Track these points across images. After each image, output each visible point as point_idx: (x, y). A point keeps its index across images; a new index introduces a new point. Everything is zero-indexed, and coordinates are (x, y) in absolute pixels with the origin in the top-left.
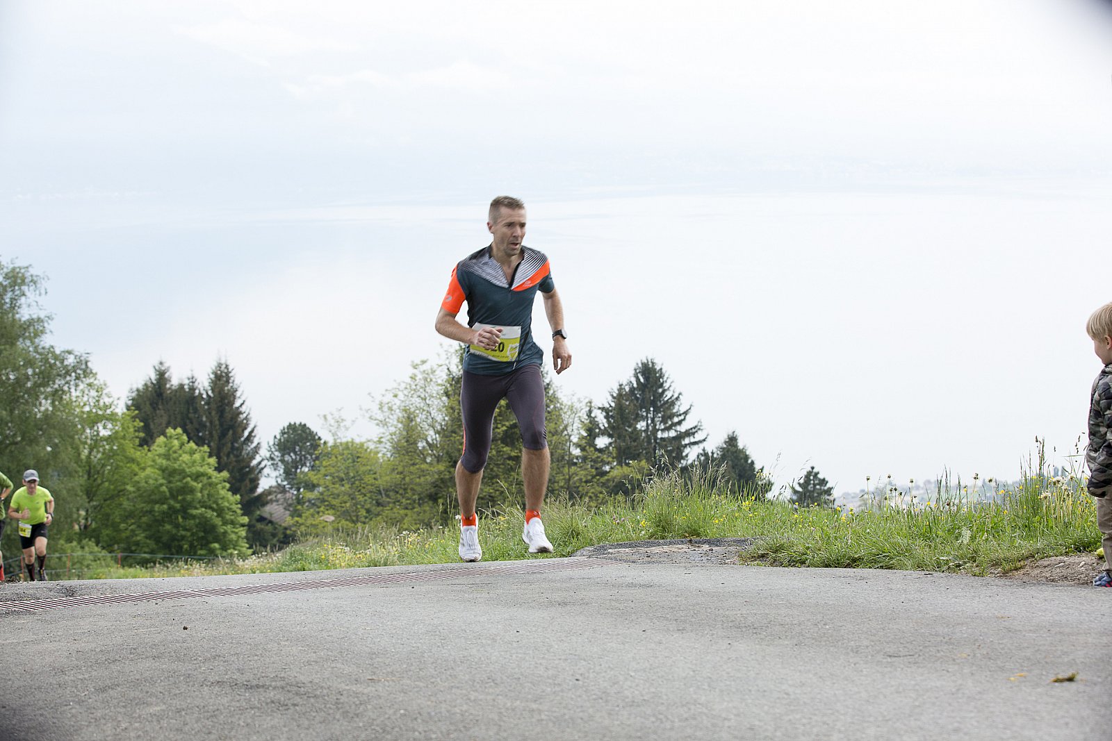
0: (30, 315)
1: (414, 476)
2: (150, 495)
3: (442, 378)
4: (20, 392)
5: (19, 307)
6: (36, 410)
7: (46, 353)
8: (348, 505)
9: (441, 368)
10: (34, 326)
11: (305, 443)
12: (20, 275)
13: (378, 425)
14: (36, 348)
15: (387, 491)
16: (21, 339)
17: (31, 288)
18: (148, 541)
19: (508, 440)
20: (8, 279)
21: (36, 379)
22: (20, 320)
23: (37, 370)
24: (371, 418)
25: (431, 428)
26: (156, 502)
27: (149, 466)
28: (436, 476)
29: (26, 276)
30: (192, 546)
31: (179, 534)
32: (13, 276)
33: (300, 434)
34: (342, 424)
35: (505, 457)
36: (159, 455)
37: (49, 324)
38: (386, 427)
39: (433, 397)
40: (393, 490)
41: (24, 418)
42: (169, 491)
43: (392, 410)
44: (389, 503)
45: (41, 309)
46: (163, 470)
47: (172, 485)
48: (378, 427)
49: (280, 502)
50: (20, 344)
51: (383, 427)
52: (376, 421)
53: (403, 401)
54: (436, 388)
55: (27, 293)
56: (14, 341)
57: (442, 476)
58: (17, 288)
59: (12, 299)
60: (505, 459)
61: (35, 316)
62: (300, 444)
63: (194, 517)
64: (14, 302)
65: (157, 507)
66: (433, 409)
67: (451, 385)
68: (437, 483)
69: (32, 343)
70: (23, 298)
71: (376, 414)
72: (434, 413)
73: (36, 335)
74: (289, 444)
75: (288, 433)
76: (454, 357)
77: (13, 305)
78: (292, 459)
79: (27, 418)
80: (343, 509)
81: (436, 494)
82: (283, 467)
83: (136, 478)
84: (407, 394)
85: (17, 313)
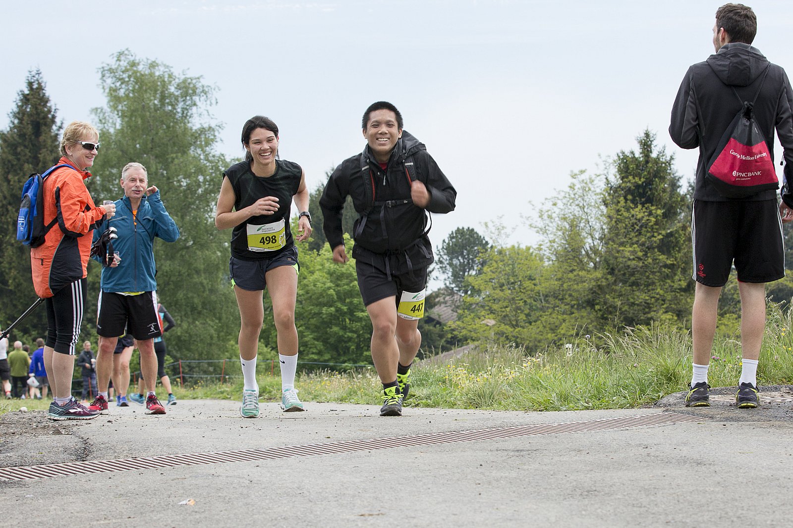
0: (201, 124)
1: (572, 283)
2: (318, 298)
3: (601, 188)
4: (191, 198)
5: (190, 117)
6: (207, 216)
7: (217, 161)
8: (508, 309)
9: (598, 178)
10: (206, 135)
11: (473, 247)
12: (191, 86)
13: (538, 232)
14: (207, 156)
15: (547, 296)
16: (192, 148)
17: (202, 99)
18: (316, 342)
19: (665, 249)
20: (180, 89)
21: (207, 186)
22: (191, 129)
23: (208, 177)
24: (531, 225)
25: (589, 236)
26: (325, 305)
27: (318, 270)
28: (594, 284)
29: (197, 86)
30: (358, 347)
31: (346, 336)
32: (184, 87)
33: (469, 239)
34: (502, 232)
35: (661, 264)
36: (328, 259)
37: (219, 133)
38: (545, 235)
39: (591, 206)
40: (552, 295)
41: (195, 224)
42: (336, 294)
43: (552, 218)
44: (548, 308)
45: (212, 118)
46: (331, 274)
47: (339, 288)
48: (538, 234)
49: (447, 305)
50: (192, 152)
51: (543, 234)
52: (536, 229)
53: (562, 210)
54: (594, 197)
55: (198, 103)
56: (186, 150)
57: (599, 283)
58: (188, 98)
59: (183, 109)
60: (661, 267)
61: (206, 126)
62: (468, 248)
63: (360, 319)
64: (185, 112)
65: (324, 310)
66: (591, 218)
67: (609, 194)
68: (594, 289)
69: (204, 151)
70: (194, 108)
71: (537, 221)
72: (593, 222)
73: (208, 143)
74: (457, 248)
75: (456, 237)
76: (612, 167)
77: (185, 115)
78: (460, 262)
79: (198, 224)
80: (504, 314)
81: (593, 300)
82: (451, 270)
83: (305, 281)
84: (566, 203)
85: (189, 123)
